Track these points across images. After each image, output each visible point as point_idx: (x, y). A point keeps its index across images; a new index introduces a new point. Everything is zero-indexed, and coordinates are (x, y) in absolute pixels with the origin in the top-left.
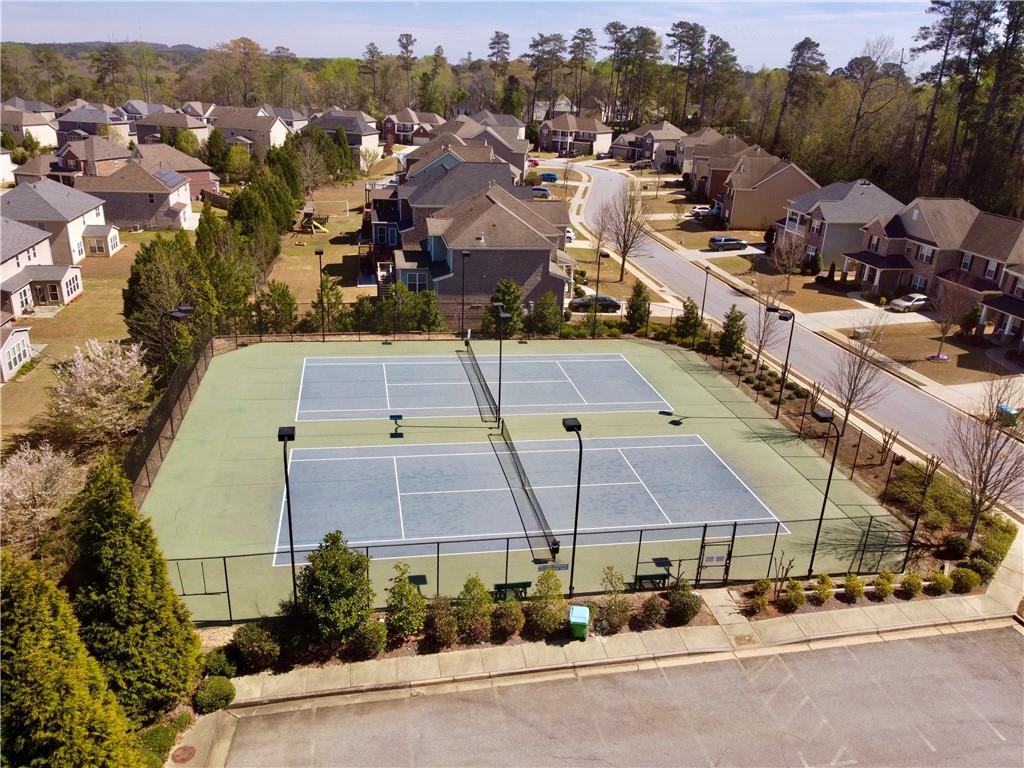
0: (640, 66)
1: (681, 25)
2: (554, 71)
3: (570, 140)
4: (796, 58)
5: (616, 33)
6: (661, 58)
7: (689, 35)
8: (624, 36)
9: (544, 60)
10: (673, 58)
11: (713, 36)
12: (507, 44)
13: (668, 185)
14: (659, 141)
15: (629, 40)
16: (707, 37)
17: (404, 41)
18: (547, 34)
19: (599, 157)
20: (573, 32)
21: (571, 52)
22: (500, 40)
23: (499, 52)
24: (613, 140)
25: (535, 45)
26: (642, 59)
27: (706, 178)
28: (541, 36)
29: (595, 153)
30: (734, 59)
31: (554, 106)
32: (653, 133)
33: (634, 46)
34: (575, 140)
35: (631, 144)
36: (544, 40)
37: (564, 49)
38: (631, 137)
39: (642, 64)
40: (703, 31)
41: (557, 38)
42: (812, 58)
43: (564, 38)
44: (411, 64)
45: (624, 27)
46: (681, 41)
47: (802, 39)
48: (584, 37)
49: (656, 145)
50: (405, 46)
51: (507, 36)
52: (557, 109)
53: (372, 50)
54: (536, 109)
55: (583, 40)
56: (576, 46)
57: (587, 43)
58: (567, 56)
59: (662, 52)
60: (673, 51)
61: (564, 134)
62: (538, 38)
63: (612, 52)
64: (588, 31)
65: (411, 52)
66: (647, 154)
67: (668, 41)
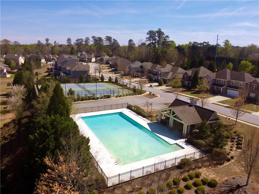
0: (100, 45)
1: (107, 37)
2: (82, 46)
3: (86, 59)
4: (129, 43)
5: (94, 38)
6: (104, 43)
7: (109, 39)
8: (96, 39)
9: (79, 43)
10: (106, 43)
11: (113, 39)
12: (71, 40)
13: (107, 66)
14: (105, 59)
15: (97, 39)
16: (112, 39)
17: (47, 40)
18: (79, 38)
19: (93, 62)
20: (85, 38)
21: (85, 42)
22: (69, 40)
23: (69, 42)
24: (95, 59)
25: (77, 41)
26: (100, 43)
27: (114, 64)
28: (78, 39)
29: (92, 62)
30: (118, 43)
31: (82, 53)
32: (104, 57)
33: (98, 41)
34: (88, 59)
35: (99, 60)
36: (79, 40)
37: (83, 41)
38: (99, 58)
39: (100, 44)
40: (111, 38)
41: (82, 39)
42: (132, 43)
43: (83, 39)
44: (49, 45)
45: (95, 37)
46: (107, 40)
47: (130, 39)
48: (87, 39)
49: (104, 60)
50: (47, 41)
51: (71, 39)
52: (83, 54)
53: (39, 42)
54: (78, 54)
55: (87, 40)
56: (86, 41)
57: (88, 40)
58: (84, 43)
59: (104, 42)
60: (106, 42)
61: (85, 58)
62: (77, 39)
63: (94, 42)
64: (88, 38)
65: (49, 42)
66: (103, 61)
67: (105, 40)
